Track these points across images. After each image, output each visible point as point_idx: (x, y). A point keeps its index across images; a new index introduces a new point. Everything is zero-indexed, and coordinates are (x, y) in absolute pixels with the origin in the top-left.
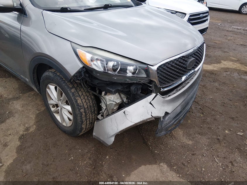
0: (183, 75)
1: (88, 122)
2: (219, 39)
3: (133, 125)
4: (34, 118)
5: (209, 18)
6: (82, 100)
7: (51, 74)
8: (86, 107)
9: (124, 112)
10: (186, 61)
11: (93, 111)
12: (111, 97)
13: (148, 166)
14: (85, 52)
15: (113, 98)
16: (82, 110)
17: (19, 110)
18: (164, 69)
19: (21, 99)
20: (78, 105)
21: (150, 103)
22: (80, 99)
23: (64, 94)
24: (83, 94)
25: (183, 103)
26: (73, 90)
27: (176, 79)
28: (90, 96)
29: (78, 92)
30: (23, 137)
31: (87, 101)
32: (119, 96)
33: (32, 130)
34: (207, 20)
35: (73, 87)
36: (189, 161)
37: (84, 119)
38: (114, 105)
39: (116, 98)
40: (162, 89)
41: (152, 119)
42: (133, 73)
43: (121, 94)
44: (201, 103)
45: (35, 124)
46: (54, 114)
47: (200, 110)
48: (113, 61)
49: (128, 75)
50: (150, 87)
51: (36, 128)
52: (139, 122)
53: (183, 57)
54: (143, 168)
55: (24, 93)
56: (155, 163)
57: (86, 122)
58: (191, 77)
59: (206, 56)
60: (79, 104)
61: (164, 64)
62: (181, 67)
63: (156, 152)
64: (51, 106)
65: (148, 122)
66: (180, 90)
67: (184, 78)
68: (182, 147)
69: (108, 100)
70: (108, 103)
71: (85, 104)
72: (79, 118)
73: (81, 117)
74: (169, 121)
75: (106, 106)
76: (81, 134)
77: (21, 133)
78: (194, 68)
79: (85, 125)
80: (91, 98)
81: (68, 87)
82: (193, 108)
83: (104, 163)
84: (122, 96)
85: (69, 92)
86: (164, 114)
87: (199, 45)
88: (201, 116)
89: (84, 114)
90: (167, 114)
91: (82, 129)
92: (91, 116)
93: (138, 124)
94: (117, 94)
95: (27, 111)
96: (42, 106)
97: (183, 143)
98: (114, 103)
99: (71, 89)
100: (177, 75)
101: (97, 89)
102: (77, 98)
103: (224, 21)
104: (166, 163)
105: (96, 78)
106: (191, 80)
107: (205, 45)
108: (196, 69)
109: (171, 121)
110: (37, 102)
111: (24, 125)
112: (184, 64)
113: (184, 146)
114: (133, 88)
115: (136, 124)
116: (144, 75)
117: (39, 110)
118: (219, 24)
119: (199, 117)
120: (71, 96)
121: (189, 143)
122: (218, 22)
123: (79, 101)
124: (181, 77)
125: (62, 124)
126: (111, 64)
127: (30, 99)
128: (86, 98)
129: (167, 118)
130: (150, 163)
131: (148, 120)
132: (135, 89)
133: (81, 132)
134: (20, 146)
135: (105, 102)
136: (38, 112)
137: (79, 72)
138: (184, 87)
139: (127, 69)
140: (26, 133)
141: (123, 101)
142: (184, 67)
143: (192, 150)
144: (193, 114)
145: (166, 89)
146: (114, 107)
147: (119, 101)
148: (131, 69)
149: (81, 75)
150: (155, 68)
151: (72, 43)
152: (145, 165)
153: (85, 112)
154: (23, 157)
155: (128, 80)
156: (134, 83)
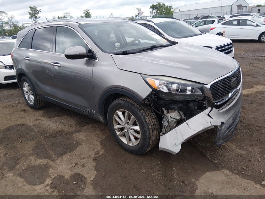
0: (229, 92)
1: (154, 138)
2: (246, 67)
3: (197, 133)
4: (99, 145)
5: (233, 48)
6: (149, 119)
7: (121, 101)
8: (152, 124)
9: (187, 123)
10: (230, 81)
11: (157, 128)
12: (172, 115)
13: (212, 172)
14: (154, 80)
15: (174, 116)
16: (150, 127)
17: (84, 140)
18: (215, 87)
19: (82, 132)
20: (146, 123)
21: (208, 115)
22: (147, 118)
23: (133, 116)
24: (149, 114)
25: (234, 115)
26: (142, 111)
27: (224, 95)
28: (154, 116)
29: (145, 113)
30: (96, 159)
31: (153, 120)
32: (178, 113)
33: (101, 153)
34: (232, 50)
35: (141, 109)
36: (247, 166)
37: (151, 135)
38: (174, 122)
39: (176, 115)
40: (216, 104)
41: (212, 127)
42: (192, 92)
43: (180, 111)
44: (245, 121)
45: (102, 149)
46: (119, 137)
47: (245, 127)
48: (176, 83)
49: (187, 94)
50: (204, 104)
51: (104, 152)
52: (202, 130)
53: (227, 77)
54: (208, 174)
55: (83, 127)
56: (218, 170)
57: (153, 138)
58: (235, 94)
59: (242, 75)
60: (148, 122)
61: (214, 83)
62: (227, 86)
63: (216, 161)
64: (116, 131)
65: (210, 129)
66: (229, 104)
67: (230, 95)
68: (238, 156)
69: (169, 118)
70: (169, 120)
71: (151, 122)
72: (148, 134)
73: (149, 133)
74: (225, 130)
75: (168, 123)
76: (148, 150)
77: (93, 156)
78: (236, 87)
79: (152, 140)
80: (155, 118)
81: (138, 109)
82: (239, 126)
83: (173, 172)
84: (181, 113)
85: (139, 113)
86: (220, 123)
87: (236, 69)
88: (248, 131)
89: (151, 130)
90: (222, 123)
91: (149, 144)
92: (156, 133)
93: (201, 132)
94: (176, 112)
95: (91, 140)
96: (102, 135)
97: (238, 153)
98: (175, 120)
99: (140, 110)
100: (224, 92)
101: (160, 109)
102: (146, 117)
103: (246, 50)
104: (228, 169)
105: (161, 99)
106: (236, 97)
107: (240, 68)
108: (238, 88)
109: (226, 131)
110: (96, 132)
111: (93, 150)
112: (229, 83)
113: (239, 156)
114: (191, 105)
115: (199, 132)
116: (200, 93)
117: (101, 138)
118: (242, 54)
119: (247, 133)
120: (141, 116)
121: (243, 153)
122: (241, 52)
123: (147, 120)
124: (228, 94)
125: (128, 145)
126: (175, 86)
127: (90, 130)
128: (151, 117)
129: (223, 127)
130: (214, 170)
131: (209, 128)
132: (193, 105)
133: (148, 148)
134: (96, 165)
135: (168, 120)
136: (101, 140)
137: (150, 95)
138: (232, 102)
139: (186, 90)
140: (97, 155)
141: (181, 117)
142: (229, 86)
143: (247, 158)
144: (240, 131)
145: (219, 104)
146: (174, 124)
147: (178, 118)
148: (189, 88)
149: (151, 97)
150: (208, 86)
151: (141, 75)
152: (209, 172)
153: (152, 129)
154: (103, 173)
155: (188, 98)
156: (192, 100)
